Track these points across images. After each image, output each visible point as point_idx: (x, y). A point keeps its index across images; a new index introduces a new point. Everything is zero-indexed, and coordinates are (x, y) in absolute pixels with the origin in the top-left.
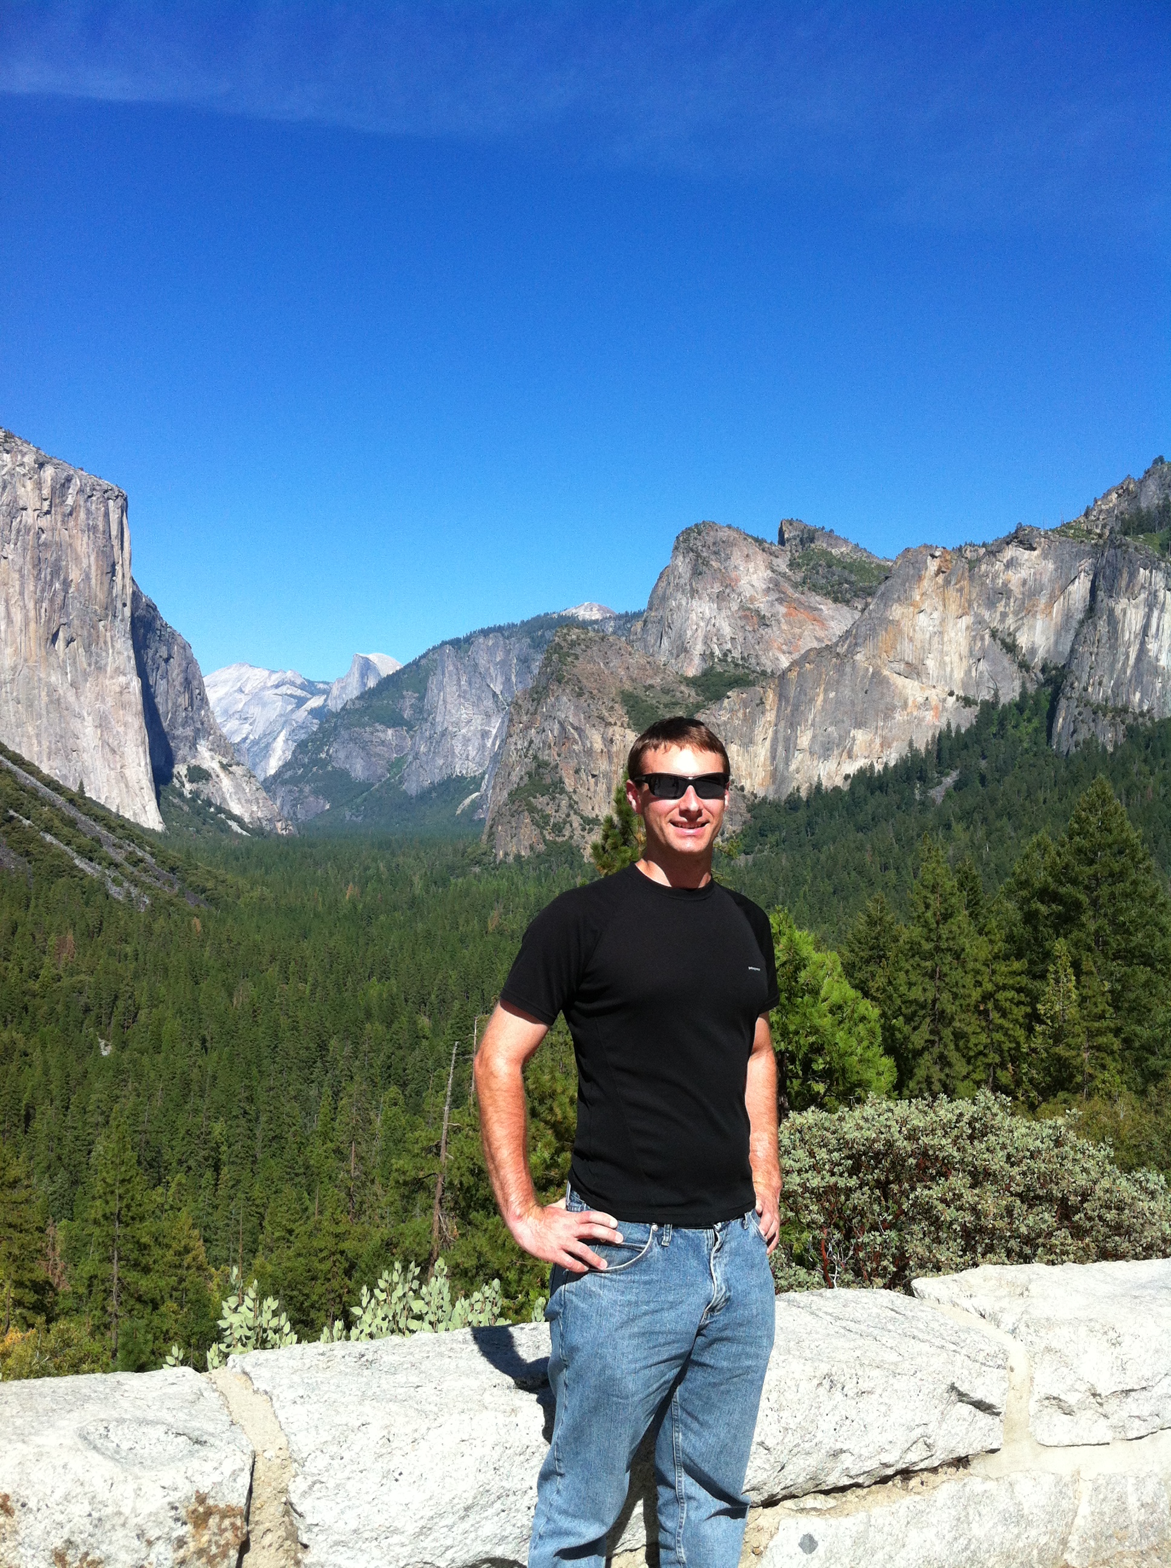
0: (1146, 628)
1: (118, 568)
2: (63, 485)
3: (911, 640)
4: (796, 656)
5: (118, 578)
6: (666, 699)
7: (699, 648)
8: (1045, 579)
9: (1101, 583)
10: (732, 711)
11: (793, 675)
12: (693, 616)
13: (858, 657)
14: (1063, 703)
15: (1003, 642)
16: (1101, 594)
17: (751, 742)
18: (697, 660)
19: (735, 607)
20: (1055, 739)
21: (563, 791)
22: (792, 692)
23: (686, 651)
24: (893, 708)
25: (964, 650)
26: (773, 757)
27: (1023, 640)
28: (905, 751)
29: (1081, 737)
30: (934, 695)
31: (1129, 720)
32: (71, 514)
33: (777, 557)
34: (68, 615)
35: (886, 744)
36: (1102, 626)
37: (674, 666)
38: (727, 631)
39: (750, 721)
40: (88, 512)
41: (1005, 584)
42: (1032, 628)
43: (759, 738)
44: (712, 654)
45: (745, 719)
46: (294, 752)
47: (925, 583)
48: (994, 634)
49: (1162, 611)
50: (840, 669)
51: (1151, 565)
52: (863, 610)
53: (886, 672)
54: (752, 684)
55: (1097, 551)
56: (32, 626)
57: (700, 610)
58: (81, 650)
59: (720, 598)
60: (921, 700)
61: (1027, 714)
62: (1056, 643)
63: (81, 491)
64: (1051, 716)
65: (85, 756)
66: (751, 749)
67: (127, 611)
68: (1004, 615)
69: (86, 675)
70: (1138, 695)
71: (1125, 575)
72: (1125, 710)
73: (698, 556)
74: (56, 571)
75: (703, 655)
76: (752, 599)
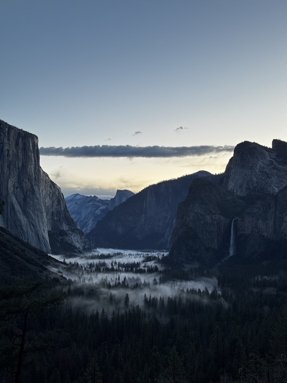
4: (281, 188)
6: (234, 204)
7: (245, 186)
10: (258, 208)
11: (281, 195)
12: (242, 174)
17: (266, 219)
18: (244, 190)
19: (257, 171)
21: (197, 238)
23: (240, 187)
26: (275, 225)
33: (272, 153)
37: (236, 192)
38: (255, 179)
39: (266, 212)
44: (250, 188)
45: (263, 211)
46: (96, 225)
57: (245, 172)
65: (23, 227)
73: (243, 153)
75: (246, 189)
76: (263, 168)
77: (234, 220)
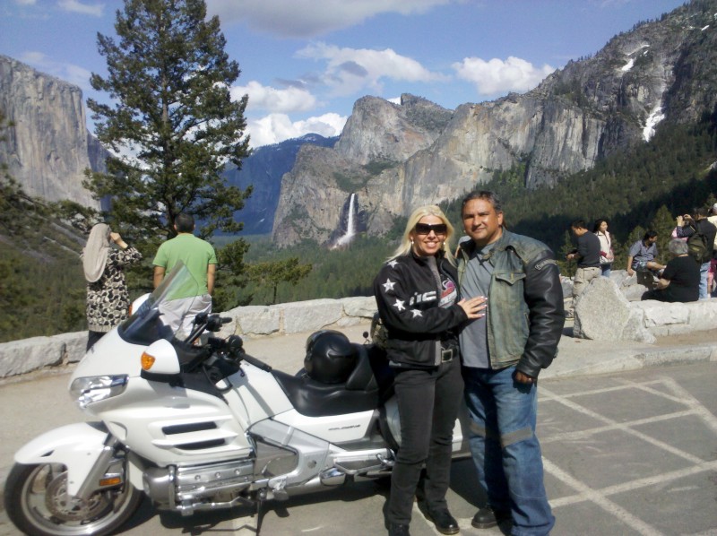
0: (566, 135)
1: (80, 124)
2: (49, 86)
3: (463, 145)
4: (412, 154)
5: (80, 129)
6: (354, 175)
7: (367, 152)
8: (521, 115)
9: (546, 116)
10: (385, 179)
11: (411, 162)
12: (364, 138)
13: (440, 153)
14: (531, 169)
15: (504, 144)
16: (547, 122)
17: (394, 192)
18: (366, 158)
19: (383, 133)
20: (527, 184)
21: (308, 217)
22: (411, 169)
23: (361, 153)
24: (456, 174)
25: (486, 148)
26: (404, 198)
27: (512, 143)
28: (462, 193)
29: (539, 183)
30: (473, 168)
31: (560, 175)
32: (54, 99)
33: (400, 110)
34: (55, 146)
35: (453, 190)
36: (547, 135)
37: (356, 160)
38: (380, 144)
39: (393, 183)
40: (63, 98)
41: (504, 119)
42: (516, 137)
43: (397, 190)
44: (373, 155)
45: (390, 182)
47: (469, 120)
48: (499, 141)
49: (574, 127)
50: (432, 159)
51: (568, 107)
52: (441, 132)
53: (453, 159)
54: (392, 167)
55: (543, 103)
56: (37, 152)
57: (367, 135)
58: (63, 163)
59: (376, 130)
60: (468, 170)
61: (515, 174)
62: (527, 143)
63: (58, 88)
64: (526, 175)
66: (394, 195)
67: (85, 144)
68: (504, 132)
69: (66, 174)
70: (563, 164)
71: (557, 114)
72: (558, 170)
73: (365, 111)
74: (49, 126)
75: (369, 156)
76: (390, 129)
77: (353, 195)
